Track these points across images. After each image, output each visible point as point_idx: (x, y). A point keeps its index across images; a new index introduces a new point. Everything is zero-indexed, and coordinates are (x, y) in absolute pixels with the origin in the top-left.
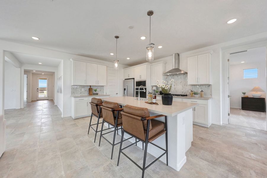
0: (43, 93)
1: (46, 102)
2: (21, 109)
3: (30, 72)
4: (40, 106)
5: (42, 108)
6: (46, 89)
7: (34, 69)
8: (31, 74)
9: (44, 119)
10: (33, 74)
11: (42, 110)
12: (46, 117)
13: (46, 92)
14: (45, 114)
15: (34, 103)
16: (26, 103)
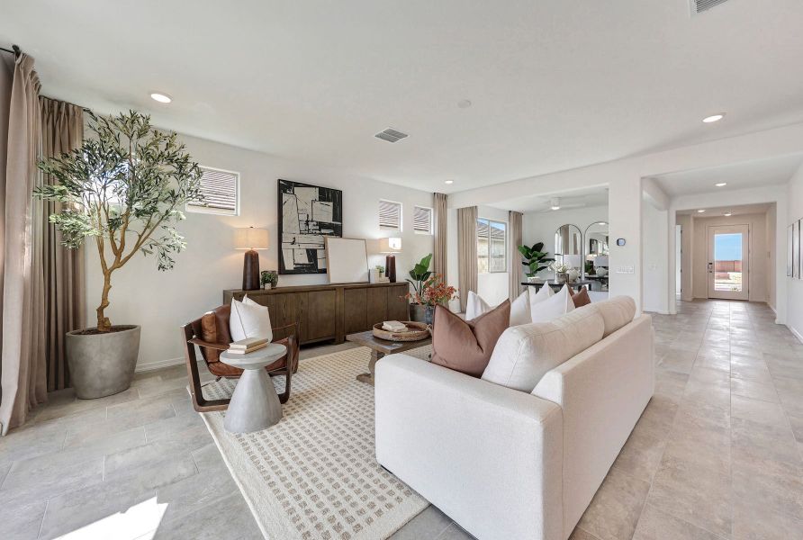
0: (728, 278)
1: (738, 307)
2: (670, 315)
3: (689, 216)
4: (722, 316)
5: (727, 324)
6: (740, 266)
7: (700, 205)
8: (692, 222)
9: (737, 359)
10: (698, 220)
11: (728, 329)
12: (746, 353)
13: (740, 274)
14: (740, 342)
15: (702, 305)
16: (679, 303)
